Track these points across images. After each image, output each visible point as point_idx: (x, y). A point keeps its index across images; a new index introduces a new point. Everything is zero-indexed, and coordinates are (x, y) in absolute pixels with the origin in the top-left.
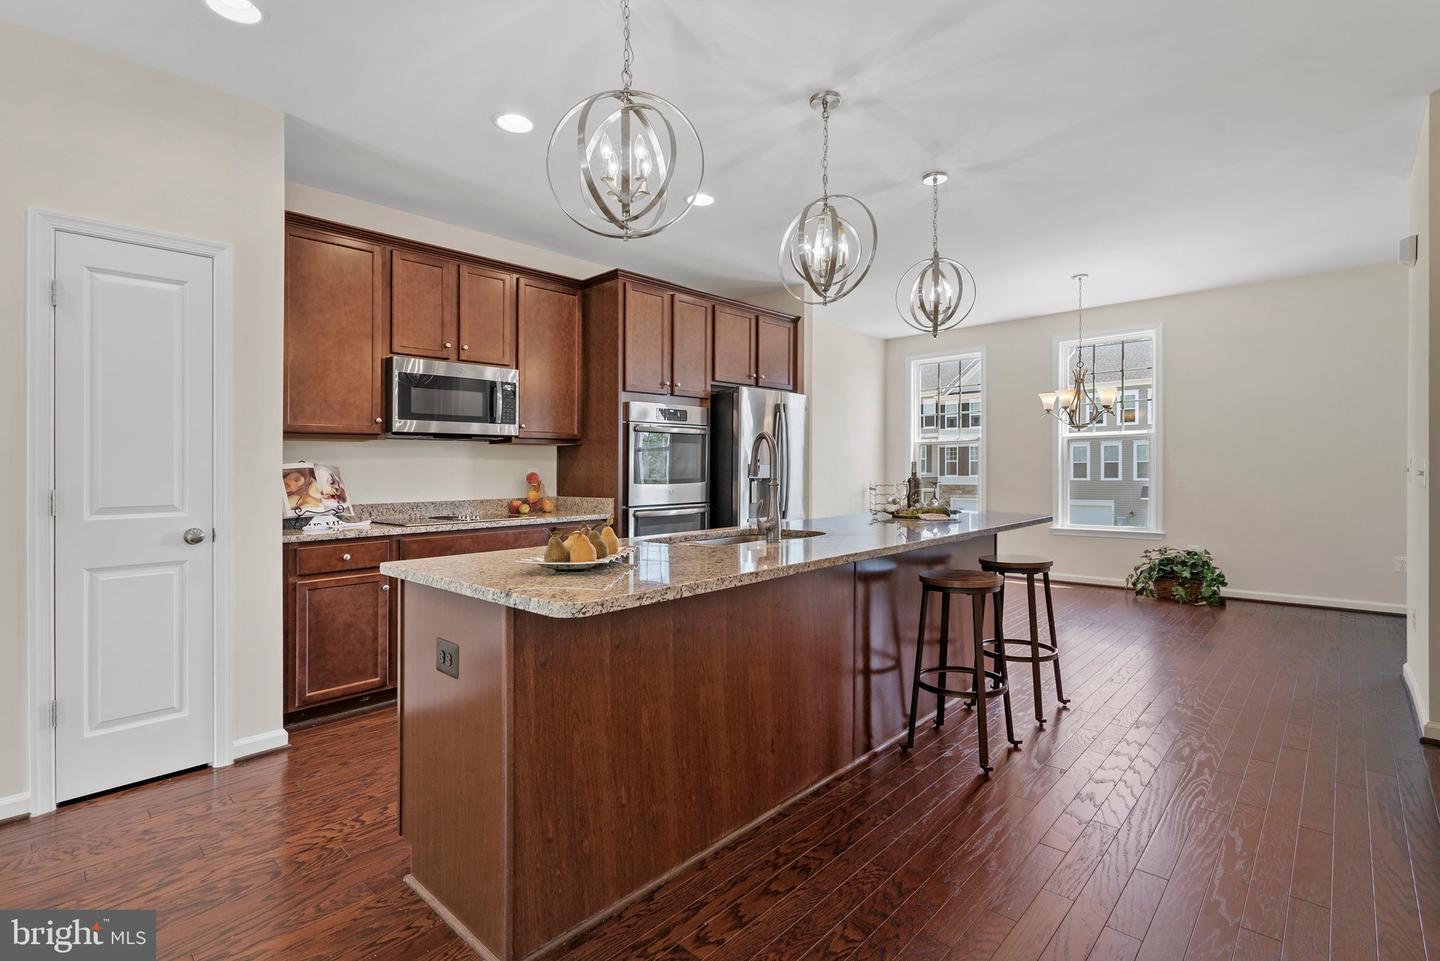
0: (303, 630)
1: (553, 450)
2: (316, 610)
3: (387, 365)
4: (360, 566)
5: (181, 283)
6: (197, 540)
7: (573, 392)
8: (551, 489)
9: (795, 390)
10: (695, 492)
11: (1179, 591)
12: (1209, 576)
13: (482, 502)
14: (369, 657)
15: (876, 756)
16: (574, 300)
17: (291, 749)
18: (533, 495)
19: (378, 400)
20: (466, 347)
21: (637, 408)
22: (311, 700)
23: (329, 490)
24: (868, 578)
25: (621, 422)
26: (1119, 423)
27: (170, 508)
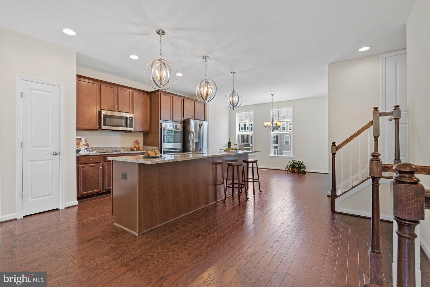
0: (81, 177)
1: (142, 134)
2: (84, 173)
3: (100, 112)
4: (94, 162)
5: (52, 93)
6: (56, 154)
7: (147, 120)
8: (142, 144)
9: (205, 120)
10: (179, 145)
11: (296, 170)
12: (302, 166)
13: (124, 147)
14: (97, 184)
15: (217, 202)
16: (148, 97)
17: (79, 205)
18: (137, 146)
19: (98, 121)
20: (120, 108)
21: (164, 124)
22: (83, 195)
23: (85, 143)
24: (216, 164)
25: (160, 128)
26: (282, 131)
27: (50, 146)
